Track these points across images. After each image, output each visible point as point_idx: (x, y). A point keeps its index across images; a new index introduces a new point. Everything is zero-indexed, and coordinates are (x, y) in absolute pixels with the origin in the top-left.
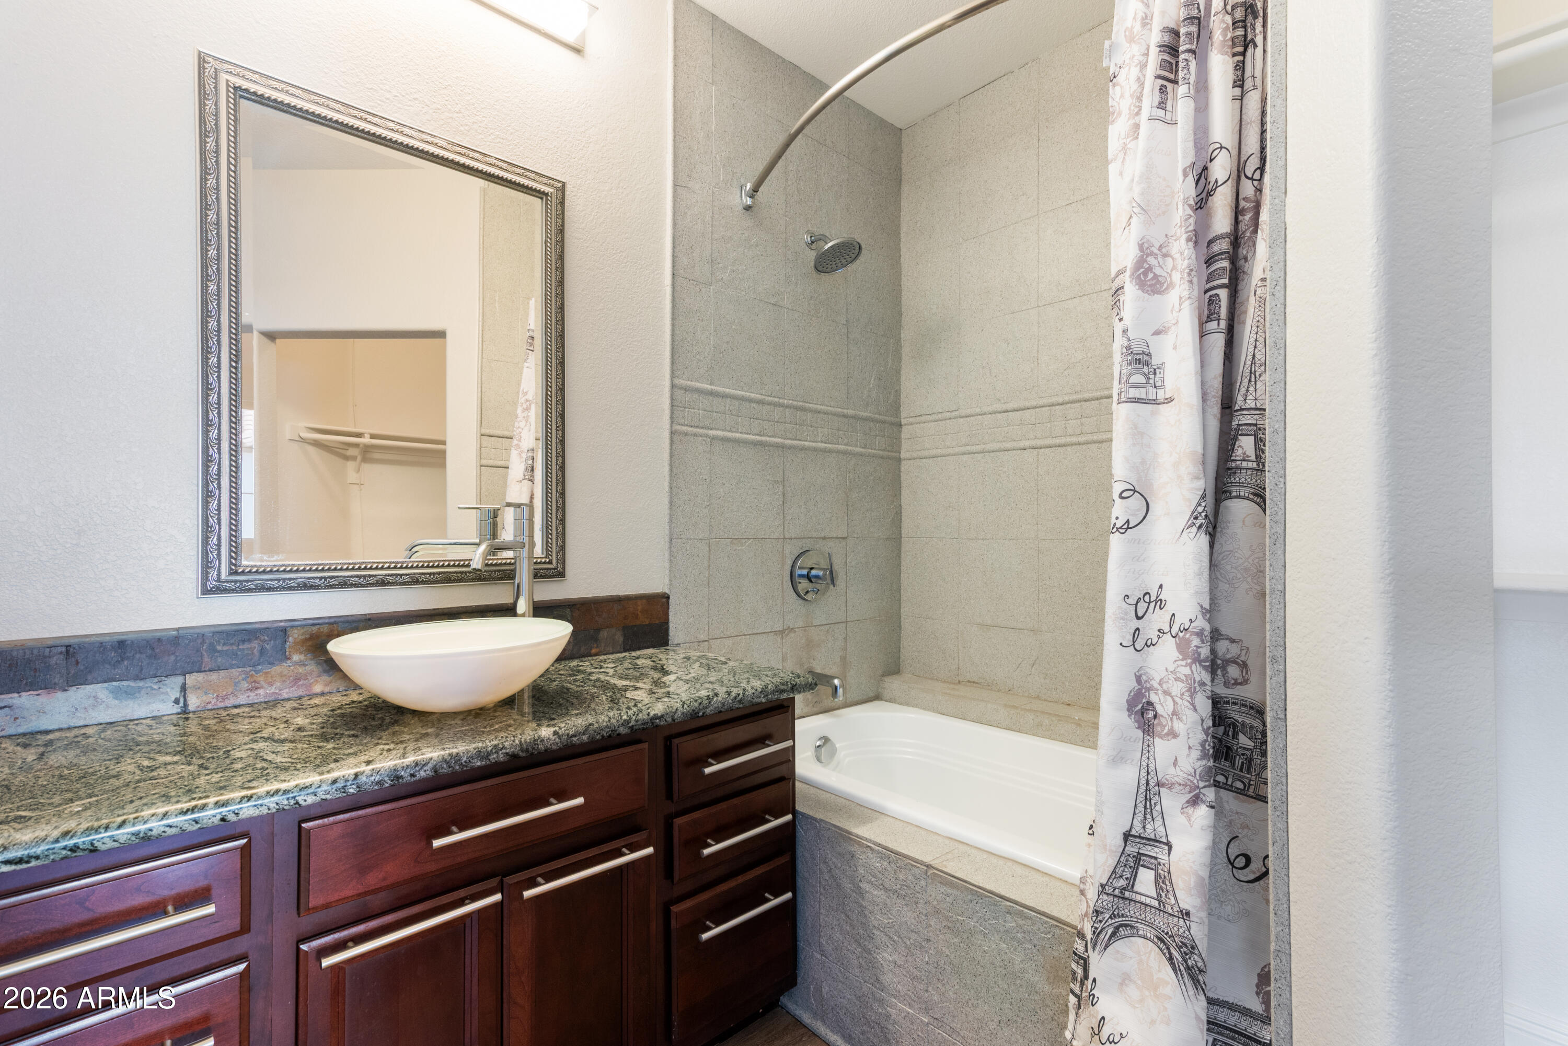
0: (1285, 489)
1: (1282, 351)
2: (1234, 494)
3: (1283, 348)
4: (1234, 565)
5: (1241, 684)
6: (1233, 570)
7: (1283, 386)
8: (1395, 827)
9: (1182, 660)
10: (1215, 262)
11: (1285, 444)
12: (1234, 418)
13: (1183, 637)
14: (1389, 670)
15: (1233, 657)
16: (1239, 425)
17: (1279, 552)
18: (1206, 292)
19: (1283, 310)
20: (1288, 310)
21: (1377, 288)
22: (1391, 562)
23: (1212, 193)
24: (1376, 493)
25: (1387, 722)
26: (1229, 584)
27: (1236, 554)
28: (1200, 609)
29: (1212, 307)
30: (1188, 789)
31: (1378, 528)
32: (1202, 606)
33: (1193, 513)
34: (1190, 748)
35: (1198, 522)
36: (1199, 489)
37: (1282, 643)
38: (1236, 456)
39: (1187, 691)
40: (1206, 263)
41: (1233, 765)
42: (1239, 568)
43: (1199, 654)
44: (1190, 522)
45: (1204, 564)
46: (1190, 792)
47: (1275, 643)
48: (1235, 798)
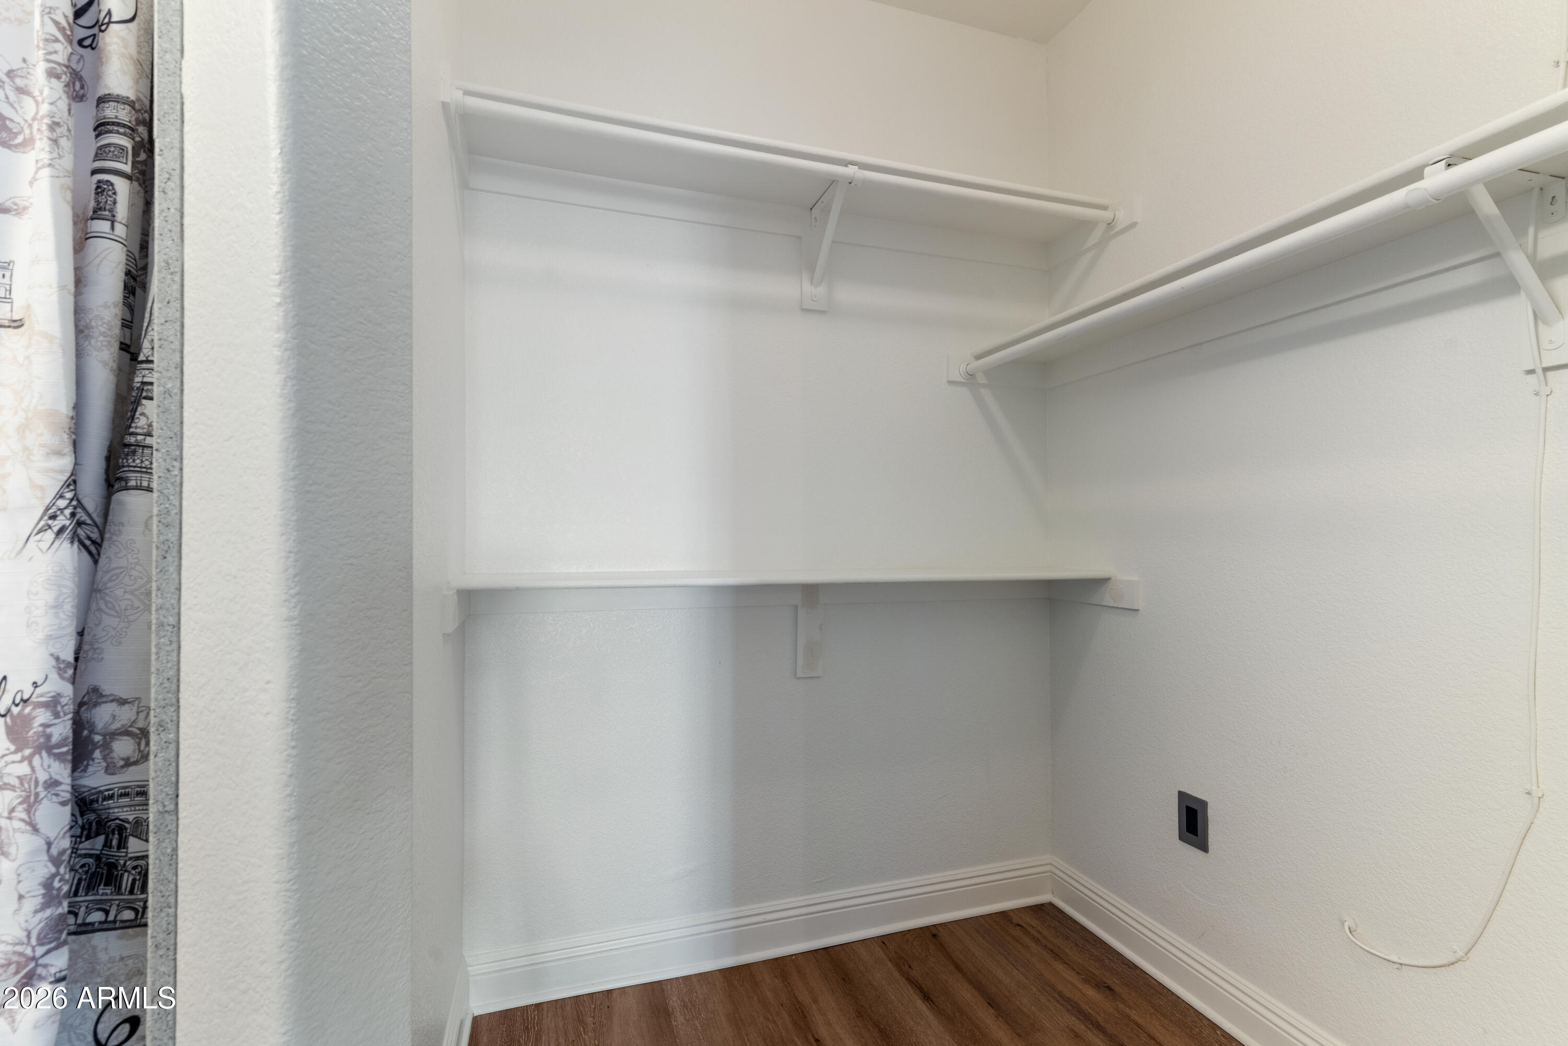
0: (182, 477)
1: (177, 278)
2: (132, 483)
3: (179, 275)
4: (128, 589)
5: (136, 763)
6: (128, 596)
7: (179, 328)
8: (295, 925)
9: (15, 752)
10: (106, 132)
11: (182, 413)
12: (138, 372)
13: (20, 713)
14: (292, 720)
15: (123, 726)
16: (143, 383)
17: (172, 569)
18: (94, 172)
19: (178, 218)
20: (186, 221)
21: (281, 216)
22: (296, 579)
23: (103, 28)
24: (279, 488)
25: (289, 790)
26: (120, 617)
27: (133, 572)
28: (54, 663)
29: (102, 199)
30: (13, 968)
31: (282, 535)
32: (57, 659)
33: (47, 509)
34: (21, 897)
35: (57, 524)
36: (62, 472)
37: (174, 701)
38: (136, 427)
39: (20, 803)
40: (95, 130)
41: (118, 891)
42: (137, 593)
43: (48, 737)
44: (42, 523)
45: (65, 590)
46: (17, 973)
47: (162, 703)
48: (120, 938)
